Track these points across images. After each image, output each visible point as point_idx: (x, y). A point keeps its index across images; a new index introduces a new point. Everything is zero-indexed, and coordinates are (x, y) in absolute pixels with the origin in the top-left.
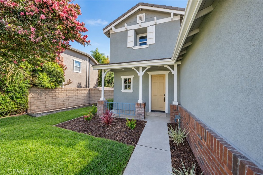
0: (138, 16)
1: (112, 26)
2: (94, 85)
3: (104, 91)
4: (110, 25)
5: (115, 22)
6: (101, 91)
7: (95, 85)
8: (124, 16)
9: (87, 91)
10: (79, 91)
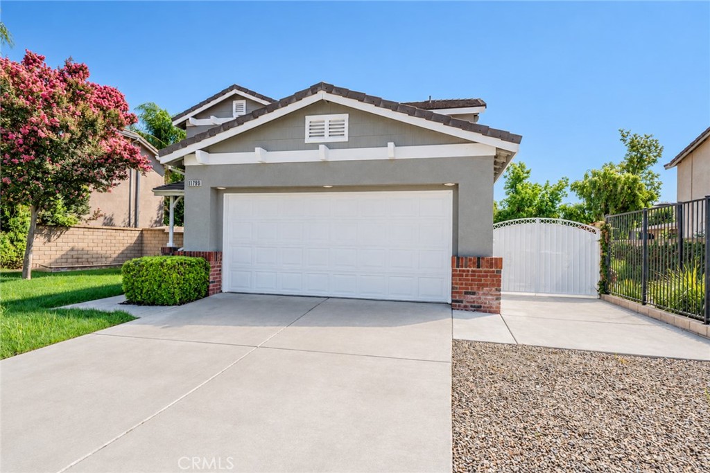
0: (235, 103)
1: (189, 116)
2: (151, 221)
3: (175, 234)
4: (186, 112)
5: (193, 109)
6: (168, 233)
7: (153, 222)
8: (209, 102)
9: (137, 234)
10: (126, 235)
